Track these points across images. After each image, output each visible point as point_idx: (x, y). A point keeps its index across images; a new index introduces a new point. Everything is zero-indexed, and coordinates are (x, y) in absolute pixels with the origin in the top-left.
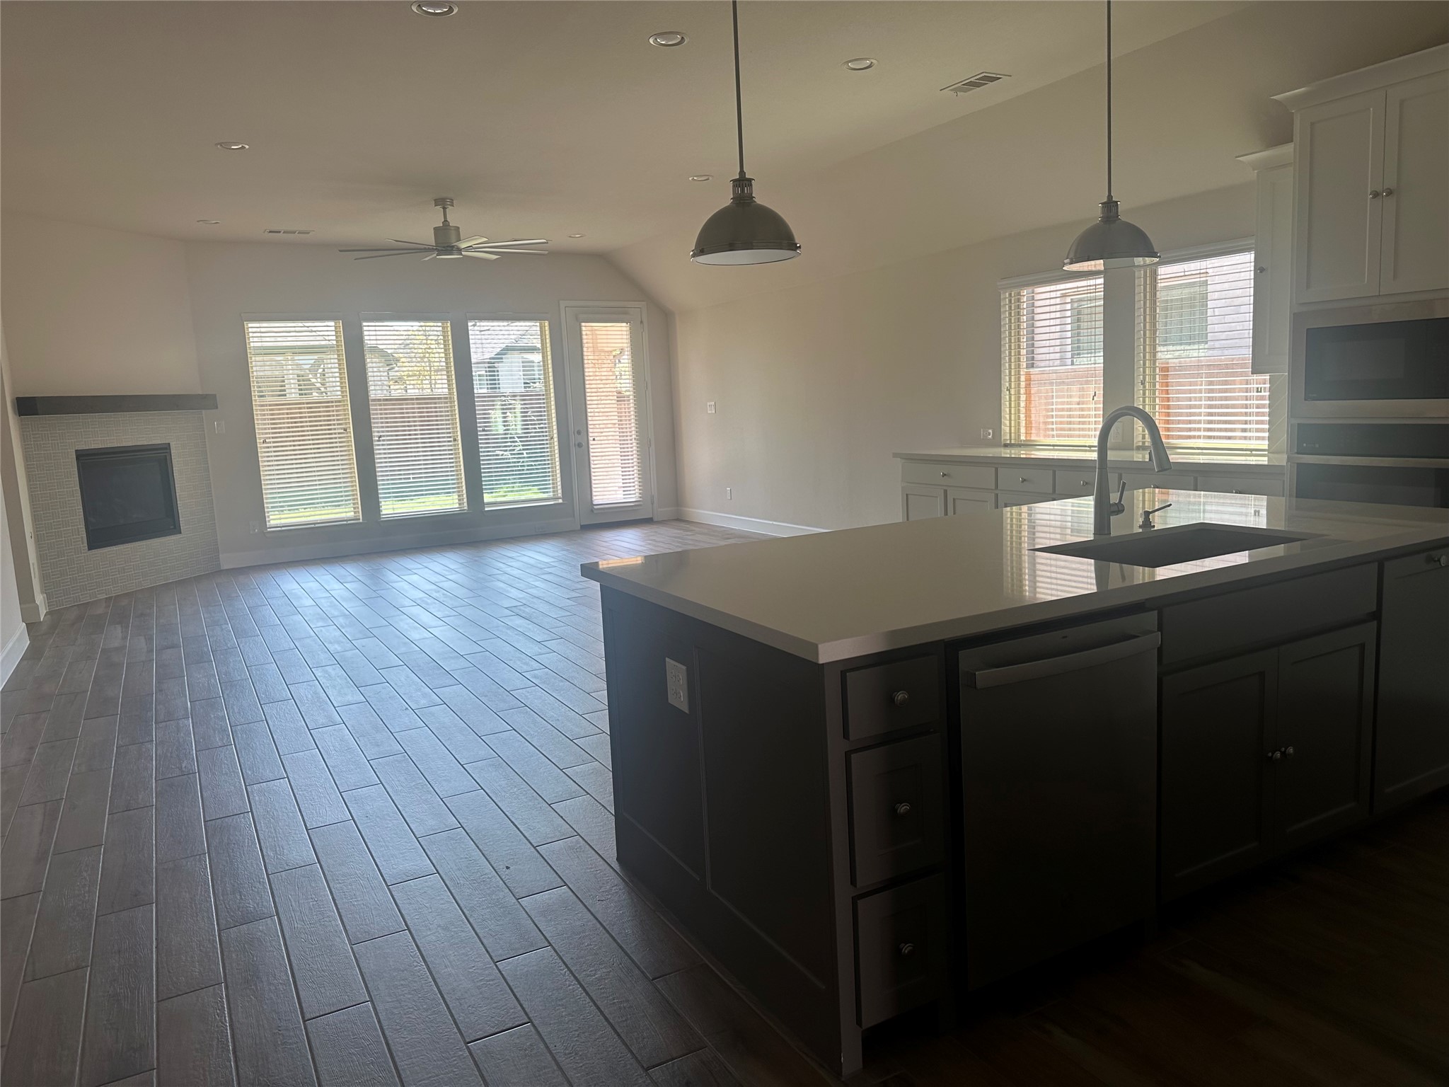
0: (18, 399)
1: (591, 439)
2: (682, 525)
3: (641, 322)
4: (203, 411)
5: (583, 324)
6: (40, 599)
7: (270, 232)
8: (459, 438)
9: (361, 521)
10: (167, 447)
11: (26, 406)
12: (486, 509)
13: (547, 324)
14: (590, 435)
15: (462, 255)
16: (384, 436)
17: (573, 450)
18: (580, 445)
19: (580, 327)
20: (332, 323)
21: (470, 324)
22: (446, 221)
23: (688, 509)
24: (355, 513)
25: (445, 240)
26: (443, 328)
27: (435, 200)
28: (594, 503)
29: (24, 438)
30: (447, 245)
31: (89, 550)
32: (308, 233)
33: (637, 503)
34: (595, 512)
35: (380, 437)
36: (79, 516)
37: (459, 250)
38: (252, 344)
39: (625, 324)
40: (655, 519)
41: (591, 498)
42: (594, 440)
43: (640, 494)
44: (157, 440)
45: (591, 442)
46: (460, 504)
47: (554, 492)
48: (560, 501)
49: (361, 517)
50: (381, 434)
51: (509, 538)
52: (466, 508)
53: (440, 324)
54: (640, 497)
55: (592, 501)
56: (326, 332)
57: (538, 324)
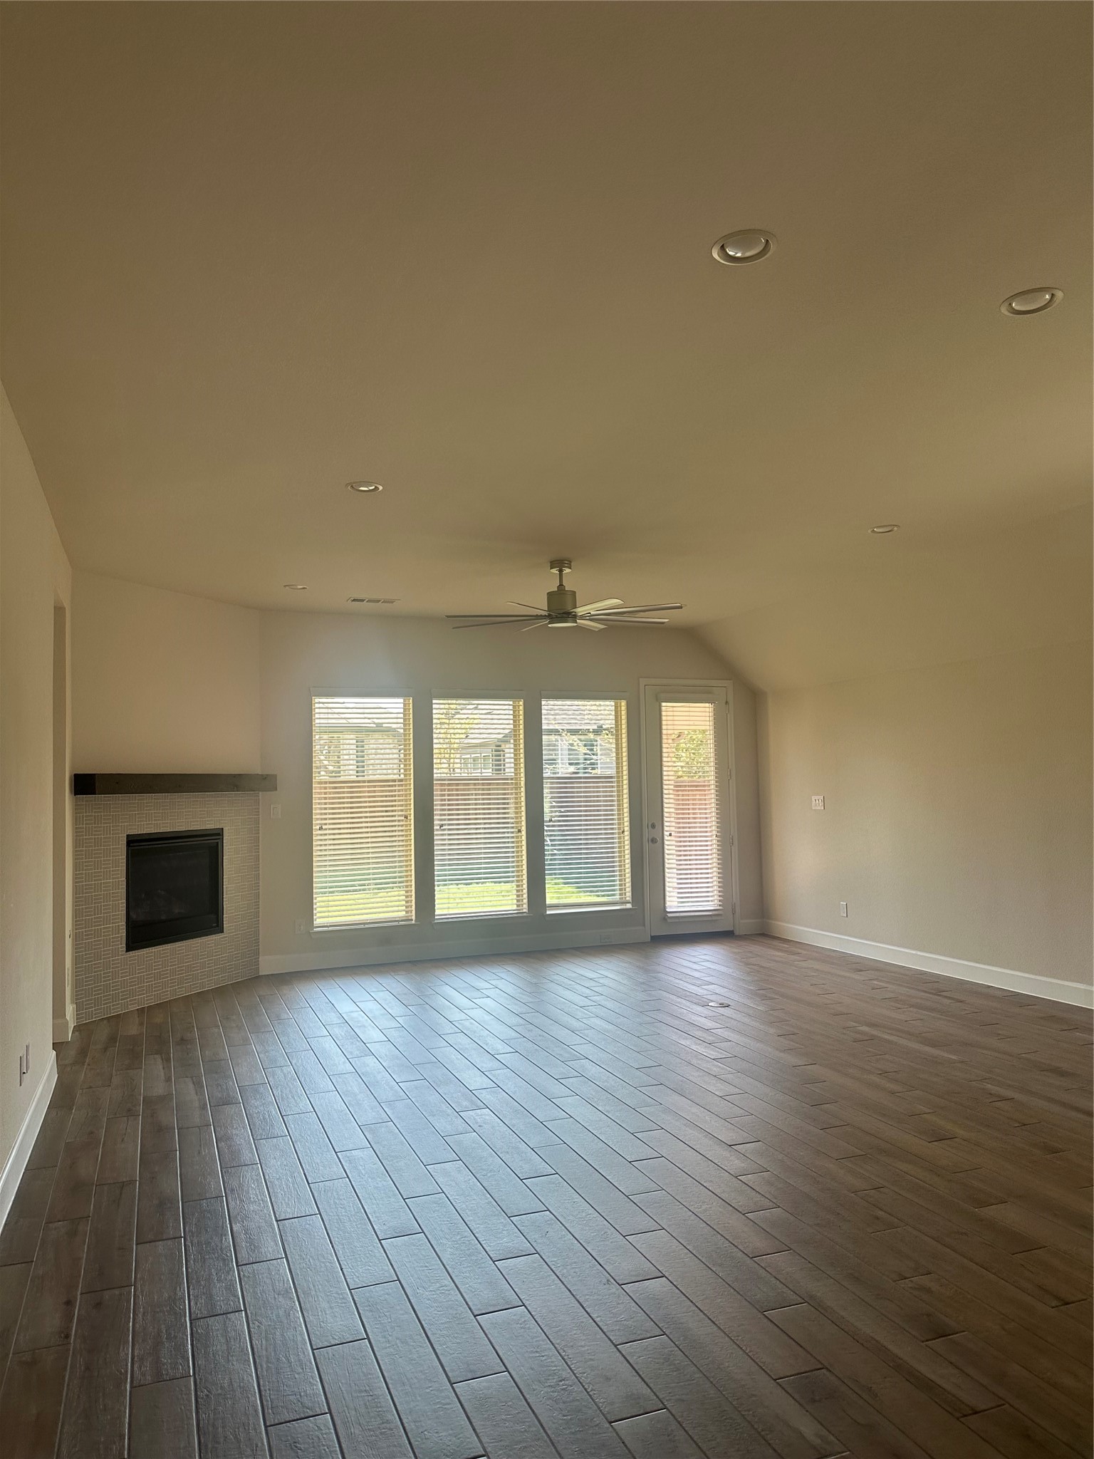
0: (76, 776)
1: (667, 833)
2: (776, 943)
3: (727, 703)
4: (260, 793)
5: (663, 704)
6: (70, 1010)
7: (354, 600)
8: (524, 828)
9: (413, 922)
10: (219, 834)
11: (84, 784)
12: (548, 912)
13: (624, 703)
14: (666, 828)
15: (576, 623)
16: (445, 825)
17: (646, 846)
18: (654, 841)
19: (660, 706)
20: (401, 700)
21: (543, 703)
22: (561, 585)
23: (780, 923)
24: (407, 912)
25: (561, 606)
26: (514, 707)
27: (551, 562)
28: (668, 910)
29: (76, 820)
30: (562, 611)
31: (127, 951)
32: (392, 602)
33: (714, 913)
34: (669, 920)
35: (441, 826)
36: (122, 911)
37: (574, 617)
38: (317, 721)
39: (707, 705)
40: (737, 933)
41: (665, 903)
42: (670, 835)
43: (720, 901)
44: (210, 825)
45: (666, 838)
46: (518, 906)
47: (621, 894)
48: (629, 906)
49: (414, 918)
50: (444, 822)
51: (571, 948)
52: (524, 911)
53: (511, 703)
54: (720, 905)
55: (665, 907)
56: (393, 709)
57: (613, 704)
